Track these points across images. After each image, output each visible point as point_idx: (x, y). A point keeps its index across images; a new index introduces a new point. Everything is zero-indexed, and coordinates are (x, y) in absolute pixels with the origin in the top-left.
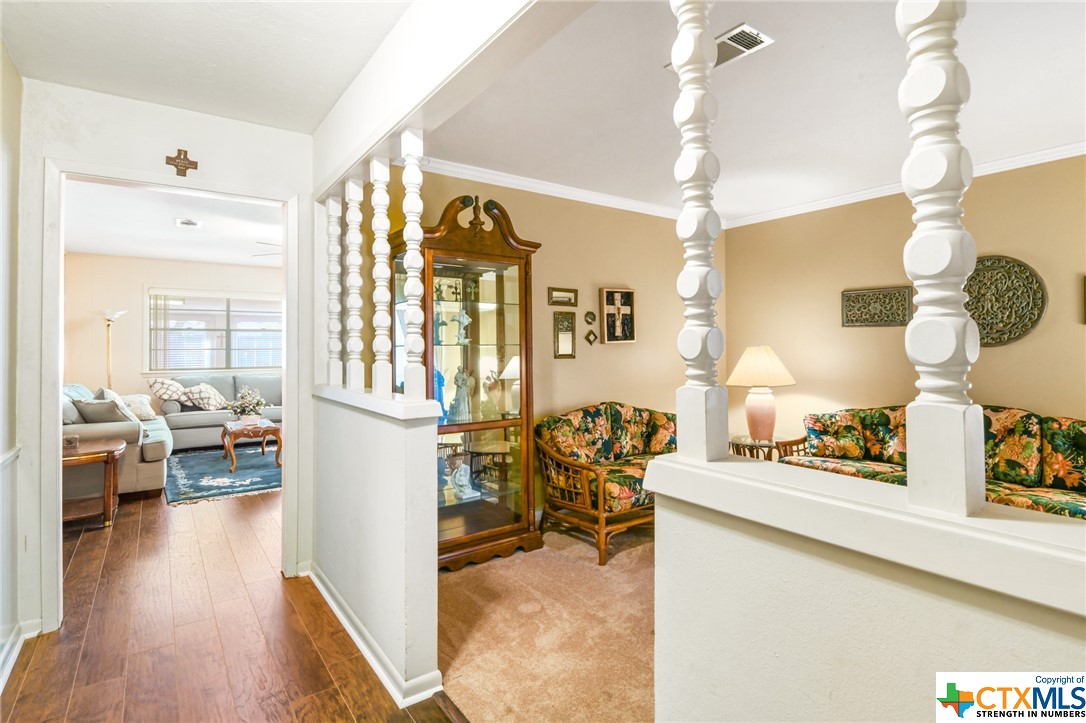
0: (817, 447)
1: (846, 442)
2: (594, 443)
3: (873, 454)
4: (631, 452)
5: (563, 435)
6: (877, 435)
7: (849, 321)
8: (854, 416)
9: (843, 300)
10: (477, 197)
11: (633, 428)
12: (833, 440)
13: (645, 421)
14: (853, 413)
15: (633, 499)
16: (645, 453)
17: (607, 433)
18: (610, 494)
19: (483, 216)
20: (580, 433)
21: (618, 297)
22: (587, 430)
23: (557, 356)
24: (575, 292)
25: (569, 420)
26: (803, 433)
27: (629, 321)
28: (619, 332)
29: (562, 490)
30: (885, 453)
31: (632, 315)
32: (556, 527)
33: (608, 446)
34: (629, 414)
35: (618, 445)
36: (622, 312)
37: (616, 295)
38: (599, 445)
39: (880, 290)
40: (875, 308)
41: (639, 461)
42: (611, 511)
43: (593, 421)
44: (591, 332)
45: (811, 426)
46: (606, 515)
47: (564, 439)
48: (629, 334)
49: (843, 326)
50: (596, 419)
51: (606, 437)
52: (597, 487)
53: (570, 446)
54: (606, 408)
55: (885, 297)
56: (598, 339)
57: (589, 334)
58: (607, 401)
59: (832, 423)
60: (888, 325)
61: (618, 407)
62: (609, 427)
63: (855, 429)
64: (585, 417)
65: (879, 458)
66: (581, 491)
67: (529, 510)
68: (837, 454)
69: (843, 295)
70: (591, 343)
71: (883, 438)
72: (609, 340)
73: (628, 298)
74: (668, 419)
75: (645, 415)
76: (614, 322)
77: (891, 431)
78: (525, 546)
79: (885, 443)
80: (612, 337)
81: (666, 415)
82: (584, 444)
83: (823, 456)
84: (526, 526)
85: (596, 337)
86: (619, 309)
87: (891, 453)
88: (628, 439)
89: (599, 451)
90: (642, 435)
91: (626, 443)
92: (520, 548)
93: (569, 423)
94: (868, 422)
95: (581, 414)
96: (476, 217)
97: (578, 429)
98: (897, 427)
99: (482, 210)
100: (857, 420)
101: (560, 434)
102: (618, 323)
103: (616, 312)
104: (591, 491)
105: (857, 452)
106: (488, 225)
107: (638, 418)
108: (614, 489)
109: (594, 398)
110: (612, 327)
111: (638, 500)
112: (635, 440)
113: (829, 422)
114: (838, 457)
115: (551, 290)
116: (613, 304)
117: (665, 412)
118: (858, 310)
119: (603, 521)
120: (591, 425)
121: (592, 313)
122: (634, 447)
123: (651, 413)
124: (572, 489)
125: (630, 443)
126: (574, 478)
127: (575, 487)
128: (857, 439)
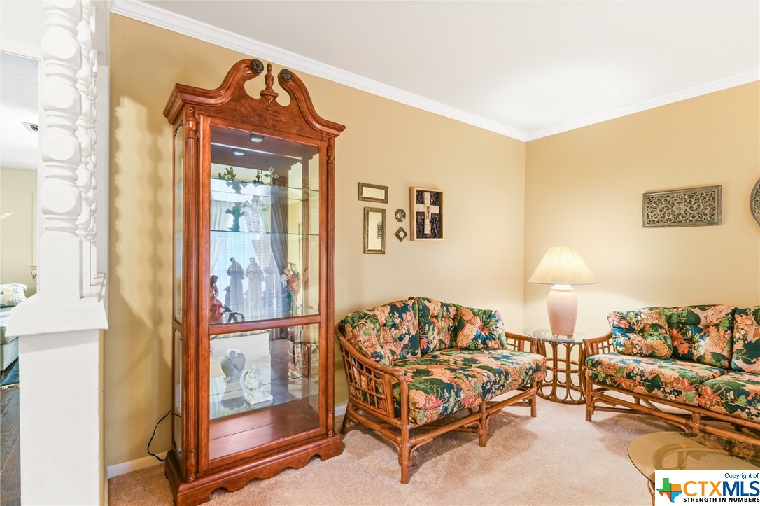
0: (624, 345)
1: (655, 341)
2: (401, 339)
3: (681, 352)
4: (437, 348)
5: (365, 334)
6: (685, 334)
7: (650, 222)
8: (660, 314)
9: (644, 202)
10: (269, 66)
11: (440, 323)
12: (640, 338)
13: (452, 316)
14: (659, 311)
15: (441, 408)
16: (451, 347)
17: (414, 329)
18: (414, 404)
19: (276, 87)
20: (386, 328)
21: (427, 196)
22: (394, 326)
23: (367, 251)
24: (386, 189)
25: (375, 316)
26: (607, 330)
27: (437, 220)
28: (428, 230)
29: (364, 394)
30: (695, 352)
31: (440, 214)
32: (360, 426)
33: (415, 341)
34: (436, 309)
35: (425, 340)
36: (431, 211)
37: (426, 194)
38: (406, 341)
39: (685, 191)
40: (680, 208)
41: (446, 357)
42: (416, 423)
43: (401, 317)
44: (401, 229)
45: (615, 323)
46: (409, 426)
47: (366, 338)
48: (437, 232)
49: (644, 226)
50: (404, 314)
51: (413, 333)
52: (400, 394)
53: (373, 345)
54: (414, 303)
55: (690, 197)
56: (408, 236)
57: (399, 231)
58: (416, 296)
59: (637, 321)
60: (694, 225)
61: (426, 302)
62: (416, 322)
63: (662, 327)
64: (392, 312)
65: (688, 358)
66: (383, 396)
67: (327, 414)
68: (645, 352)
69: (644, 196)
70: (400, 239)
71: (692, 337)
72: (418, 237)
73: (437, 198)
74: (474, 314)
75: (452, 310)
76: (423, 220)
77: (701, 330)
78: (322, 454)
79: (694, 343)
80: (421, 234)
81: (472, 310)
82: (390, 340)
83: (630, 355)
84: (324, 431)
85: (406, 235)
86: (428, 208)
87: (702, 353)
88: (435, 335)
89: (406, 347)
90: (449, 330)
91: (434, 337)
92: (318, 456)
93: (374, 319)
94: (675, 320)
95: (388, 309)
96: (268, 86)
97: (385, 325)
98: (707, 327)
99: (276, 80)
100: (663, 318)
101: (361, 332)
102: (428, 222)
103: (425, 211)
104: (394, 397)
105: (665, 351)
106: (284, 99)
107: (445, 313)
108: (419, 397)
109: (401, 293)
110: (421, 225)
111: (446, 409)
112: (442, 334)
113: (634, 320)
114: (646, 356)
115: (361, 186)
116: (423, 203)
117: (471, 307)
118: (661, 211)
119: (406, 433)
120: (398, 321)
121: (402, 211)
122: (441, 342)
123: (458, 308)
124: (374, 393)
125: (437, 338)
126: (375, 382)
127: (377, 391)
128: (665, 337)
